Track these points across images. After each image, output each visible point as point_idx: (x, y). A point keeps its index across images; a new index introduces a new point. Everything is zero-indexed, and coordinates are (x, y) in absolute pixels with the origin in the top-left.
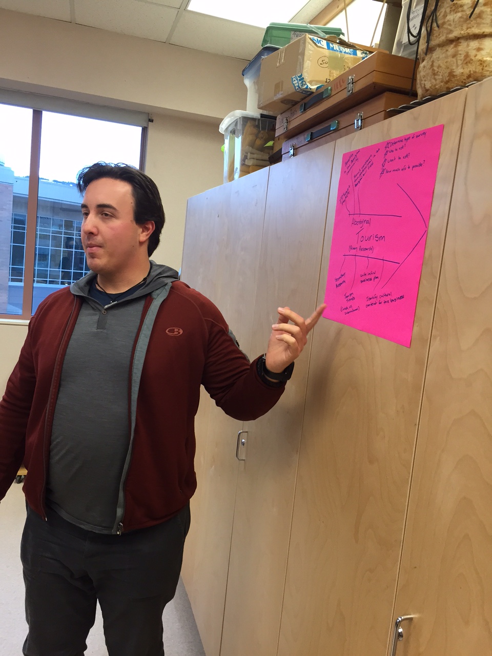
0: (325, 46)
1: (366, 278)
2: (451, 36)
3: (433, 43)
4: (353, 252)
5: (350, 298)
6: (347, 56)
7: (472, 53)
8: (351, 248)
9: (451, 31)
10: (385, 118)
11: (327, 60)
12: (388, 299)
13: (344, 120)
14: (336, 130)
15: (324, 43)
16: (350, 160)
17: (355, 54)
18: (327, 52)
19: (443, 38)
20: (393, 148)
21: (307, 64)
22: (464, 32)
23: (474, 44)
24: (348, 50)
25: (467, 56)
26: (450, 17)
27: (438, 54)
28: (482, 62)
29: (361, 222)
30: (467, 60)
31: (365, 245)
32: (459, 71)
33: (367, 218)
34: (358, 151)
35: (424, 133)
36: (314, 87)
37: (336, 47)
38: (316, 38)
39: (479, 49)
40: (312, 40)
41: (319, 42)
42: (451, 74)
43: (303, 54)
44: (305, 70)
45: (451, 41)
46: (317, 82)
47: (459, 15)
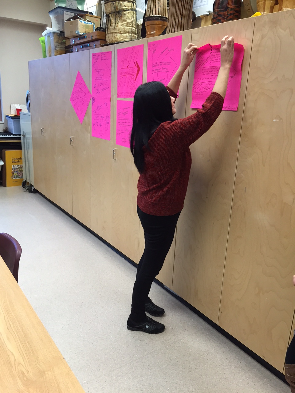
0: (83, 22)
1: (101, 84)
2: (112, 32)
3: (108, 32)
4: (97, 79)
5: (98, 90)
6: (89, 24)
7: (116, 36)
8: (97, 78)
9: (111, 31)
10: (101, 47)
11: (84, 26)
12: (106, 89)
13: (91, 44)
14: (89, 46)
15: (83, 21)
16: (94, 55)
17: (91, 24)
18: (84, 24)
19: (110, 32)
20: (103, 54)
21: (79, 27)
22: (113, 32)
23: (116, 34)
24: (89, 23)
25: (115, 37)
26: (110, 28)
27: (109, 35)
28: (117, 38)
29: (98, 71)
30: (115, 38)
31: (100, 77)
32: (113, 40)
33: (100, 70)
34: (96, 53)
35: (108, 52)
36: (82, 34)
37: (86, 22)
38: (81, 20)
39: (117, 36)
40: (80, 21)
41: (82, 21)
42: (112, 40)
43: (78, 24)
44: (79, 29)
45: (112, 33)
46: (82, 32)
47: (112, 28)
